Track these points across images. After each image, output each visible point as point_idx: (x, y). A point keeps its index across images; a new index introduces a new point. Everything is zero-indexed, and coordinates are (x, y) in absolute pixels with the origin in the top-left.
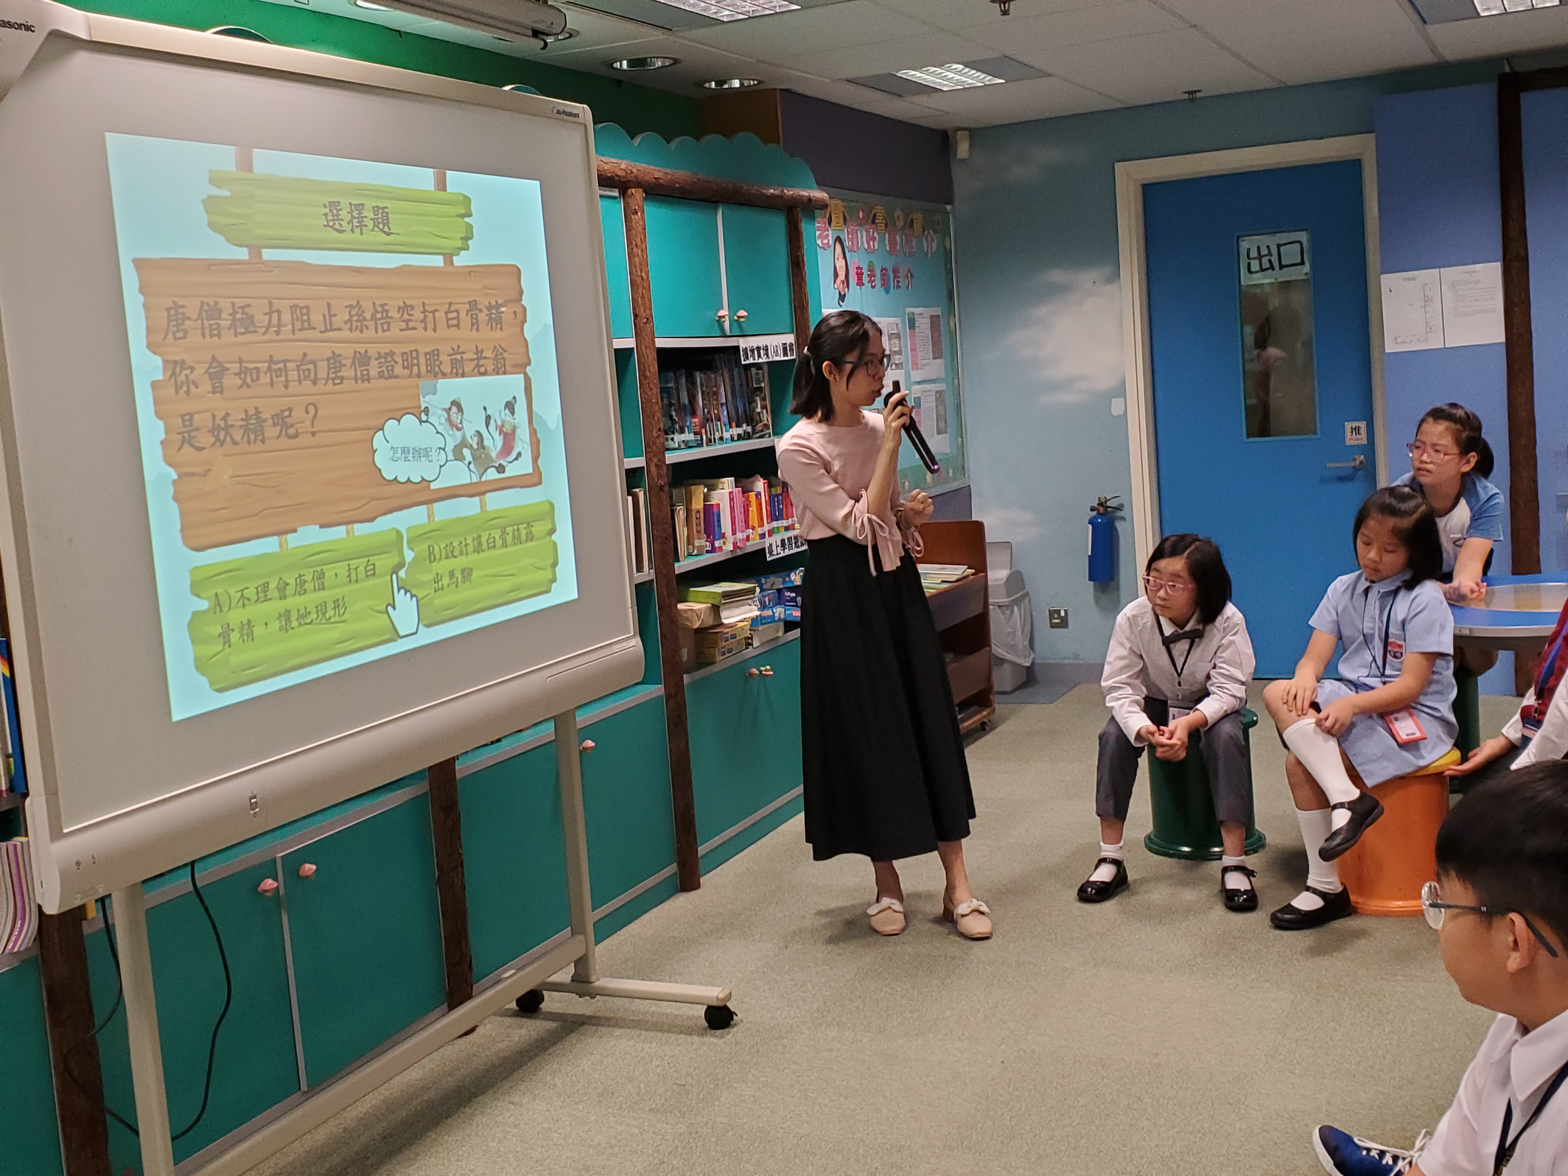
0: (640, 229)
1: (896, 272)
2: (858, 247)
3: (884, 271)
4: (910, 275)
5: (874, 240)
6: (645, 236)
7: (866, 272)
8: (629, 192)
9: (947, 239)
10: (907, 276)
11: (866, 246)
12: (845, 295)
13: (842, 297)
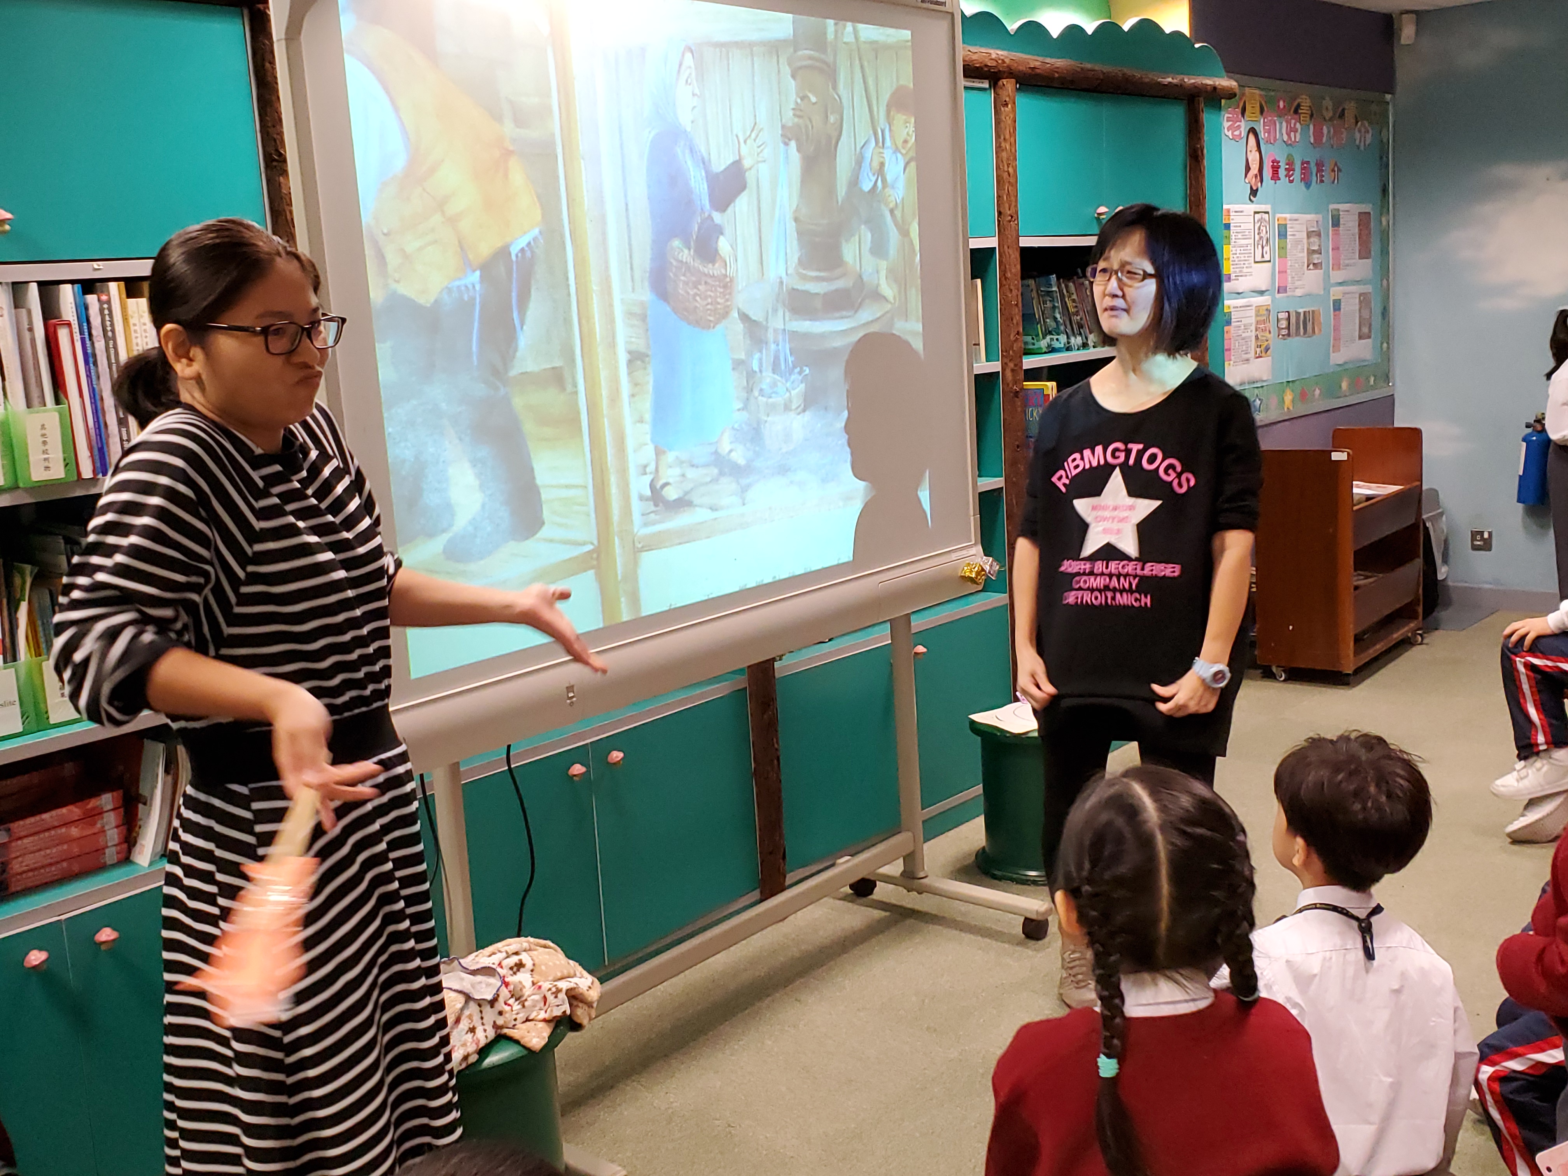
0: (1009, 122)
1: (1320, 165)
2: (1275, 139)
3: (1305, 165)
4: (1337, 169)
5: (1296, 131)
6: (1015, 128)
7: (1283, 166)
8: (1000, 83)
9: (1384, 131)
10: (1333, 171)
11: (1285, 138)
12: (1257, 190)
13: (1254, 192)
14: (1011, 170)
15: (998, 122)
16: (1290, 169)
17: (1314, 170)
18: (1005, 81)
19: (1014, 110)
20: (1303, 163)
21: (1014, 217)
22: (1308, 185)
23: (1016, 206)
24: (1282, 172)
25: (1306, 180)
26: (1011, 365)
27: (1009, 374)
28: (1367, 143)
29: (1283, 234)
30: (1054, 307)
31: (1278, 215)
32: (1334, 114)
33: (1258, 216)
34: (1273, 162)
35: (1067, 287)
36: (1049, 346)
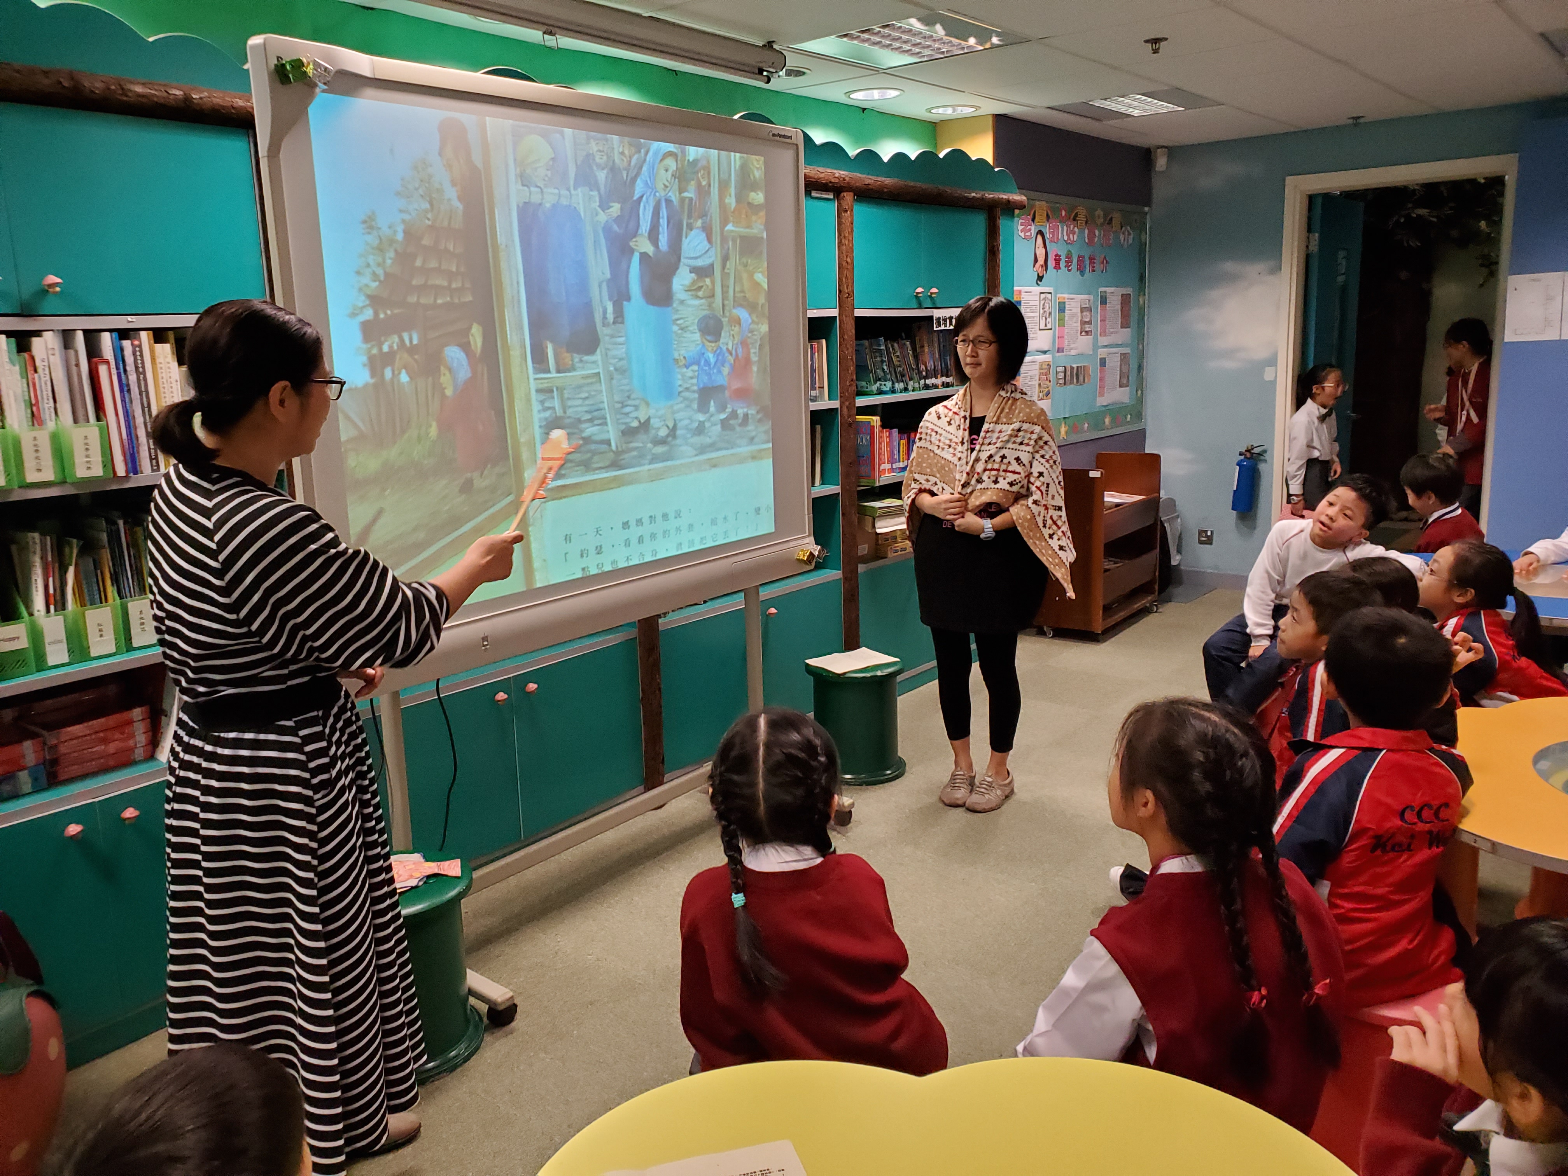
0: (849, 224)
1: (1092, 259)
2: (1058, 238)
3: (1081, 259)
4: (1105, 261)
5: (1074, 233)
6: (852, 229)
7: (1063, 258)
8: (842, 194)
9: (1143, 233)
10: (1103, 263)
11: (1066, 238)
12: (1042, 277)
13: (1040, 278)
14: (849, 260)
15: (840, 224)
16: (1069, 262)
17: (1087, 262)
18: (845, 194)
19: (852, 216)
20: (1079, 257)
21: (851, 294)
22: (1082, 274)
23: (852, 286)
24: (1062, 264)
25: (1081, 269)
26: (847, 403)
27: (845, 410)
28: (1131, 241)
29: (1062, 308)
30: (882, 362)
31: (1058, 295)
32: (1105, 220)
33: (1043, 296)
34: (1056, 256)
35: (893, 346)
36: (879, 389)
